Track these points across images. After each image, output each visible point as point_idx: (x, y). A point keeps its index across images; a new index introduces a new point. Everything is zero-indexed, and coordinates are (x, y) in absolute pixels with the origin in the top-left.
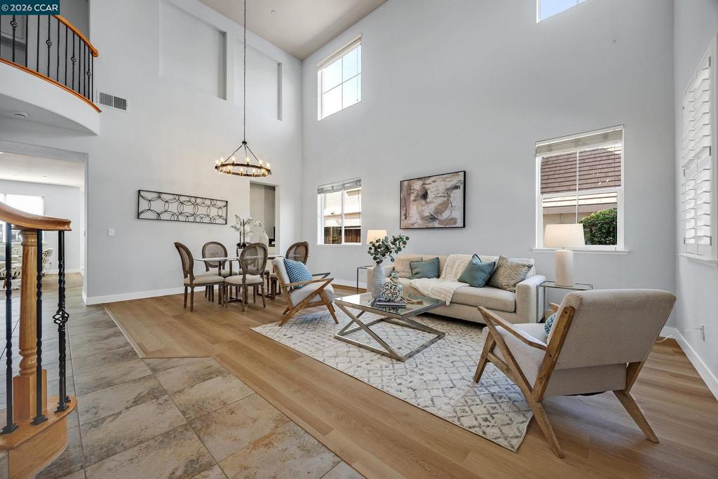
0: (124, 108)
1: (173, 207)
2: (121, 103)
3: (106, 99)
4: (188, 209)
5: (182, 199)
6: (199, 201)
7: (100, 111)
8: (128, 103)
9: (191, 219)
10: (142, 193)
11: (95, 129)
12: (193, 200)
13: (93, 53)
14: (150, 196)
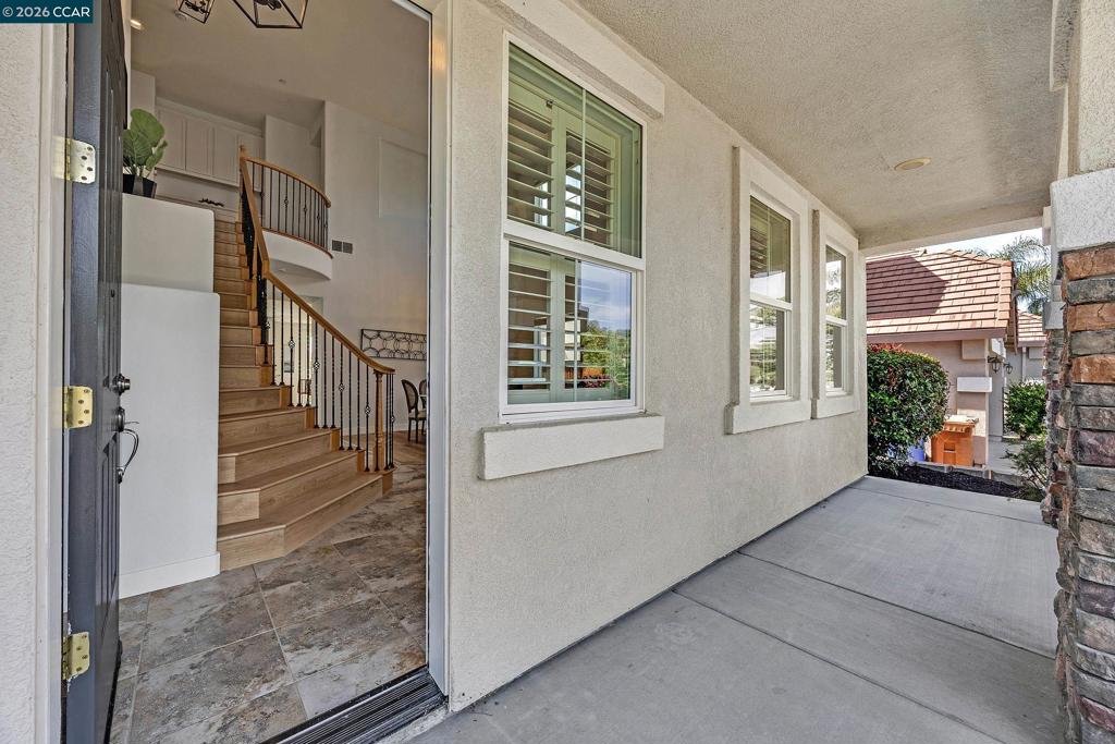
0: (351, 252)
1: (390, 345)
2: (348, 248)
3: (337, 246)
4: (403, 346)
5: (398, 336)
6: (413, 338)
7: (332, 257)
8: (354, 246)
9: (406, 356)
10: (365, 332)
11: (328, 274)
12: (408, 336)
13: (327, 204)
14: (370, 334)
